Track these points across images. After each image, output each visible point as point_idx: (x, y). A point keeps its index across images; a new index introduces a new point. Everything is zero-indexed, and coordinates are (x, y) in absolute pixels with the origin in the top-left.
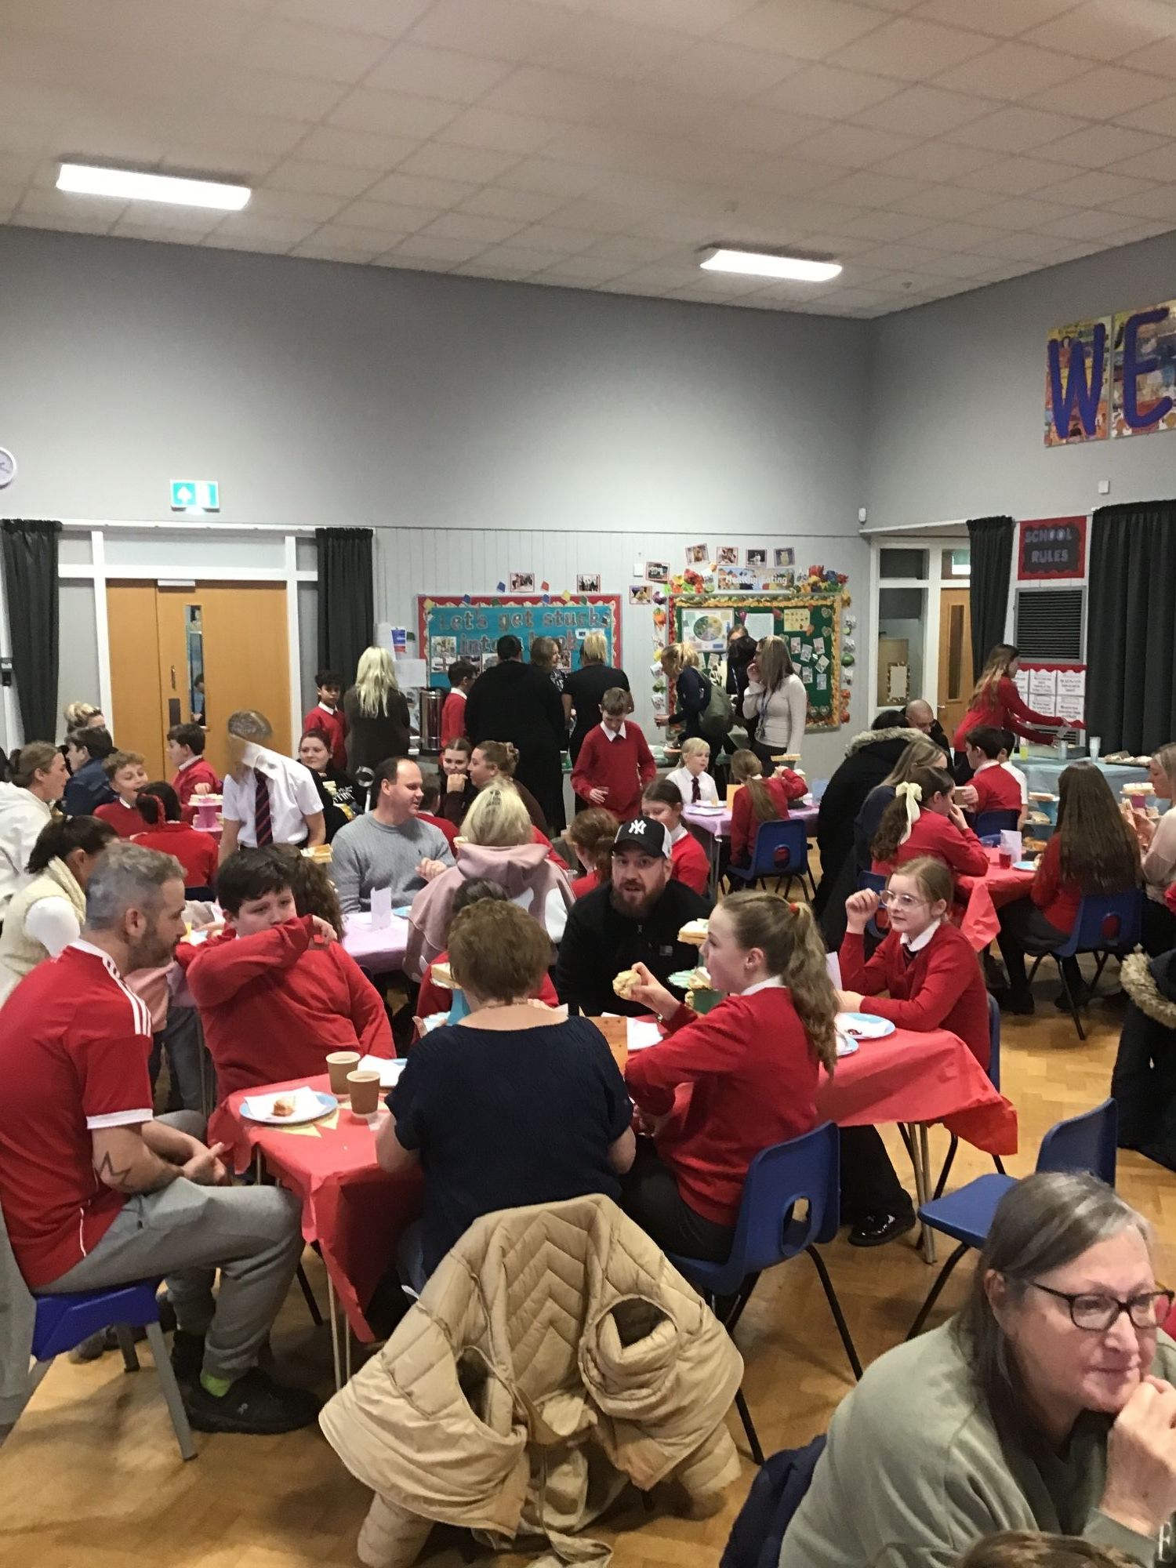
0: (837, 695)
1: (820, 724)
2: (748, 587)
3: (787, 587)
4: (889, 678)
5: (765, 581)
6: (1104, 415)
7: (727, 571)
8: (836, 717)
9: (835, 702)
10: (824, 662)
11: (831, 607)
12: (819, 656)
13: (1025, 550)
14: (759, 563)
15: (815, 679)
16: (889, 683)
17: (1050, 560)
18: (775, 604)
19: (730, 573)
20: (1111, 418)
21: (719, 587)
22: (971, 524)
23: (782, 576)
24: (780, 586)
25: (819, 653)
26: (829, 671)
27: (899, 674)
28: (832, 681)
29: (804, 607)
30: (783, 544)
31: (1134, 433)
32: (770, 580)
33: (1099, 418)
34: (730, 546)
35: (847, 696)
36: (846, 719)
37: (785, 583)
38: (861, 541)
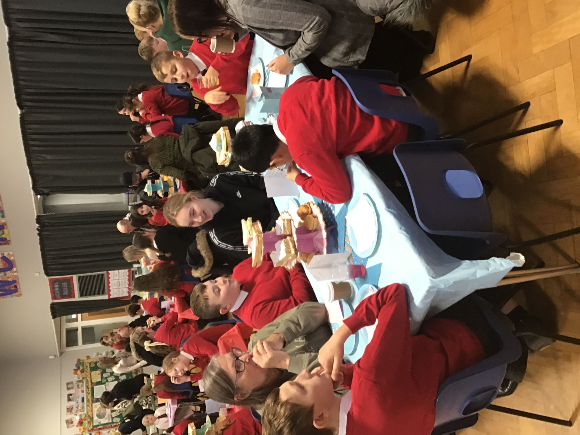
2: (83, 399)
3: (83, 382)
5: (81, 392)
6: (8, 278)
7: (76, 409)
11: (90, 363)
13: (63, 297)
14: (73, 396)
17: (67, 288)
18: (90, 386)
19: (77, 408)
20: (9, 276)
21: (83, 411)
22: (54, 317)
23: (78, 385)
24: (82, 386)
29: (91, 375)
30: (65, 387)
31: (15, 267)
32: (80, 390)
33: (9, 280)
34: (66, 410)
37: (80, 384)
38: (62, 356)
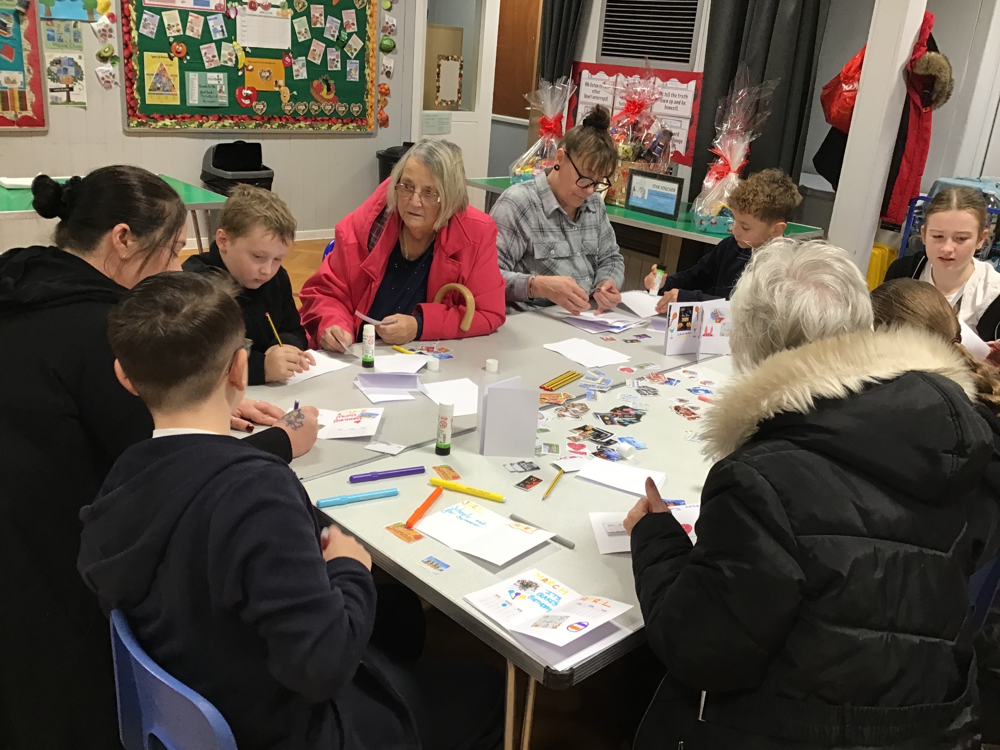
0: (374, 91)
1: (351, 126)
4: (438, 74)
8: (371, 120)
9: (370, 100)
10: (356, 43)
12: (350, 35)
15: (344, 65)
16: (438, 81)
25: (351, 31)
26: (362, 56)
27: (450, 69)
28: (367, 71)
35: (386, 93)
36: (384, 123)
